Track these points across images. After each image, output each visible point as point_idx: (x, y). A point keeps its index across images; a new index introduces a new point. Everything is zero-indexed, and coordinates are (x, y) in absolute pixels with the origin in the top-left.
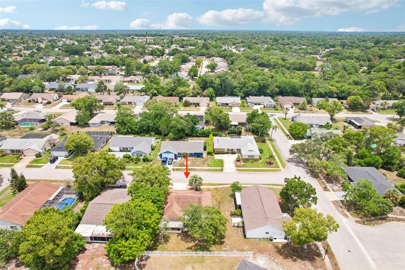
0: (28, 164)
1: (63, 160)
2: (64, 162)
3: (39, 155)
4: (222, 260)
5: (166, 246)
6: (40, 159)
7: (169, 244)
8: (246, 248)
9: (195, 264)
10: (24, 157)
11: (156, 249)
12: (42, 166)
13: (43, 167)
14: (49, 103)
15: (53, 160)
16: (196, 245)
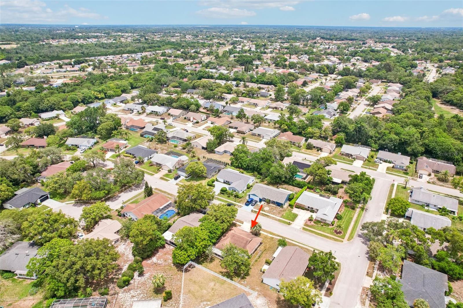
0: (162, 176)
1: (183, 179)
2: (183, 181)
3: (170, 171)
4: (235, 288)
5: (208, 264)
6: (170, 175)
7: (211, 264)
8: (257, 289)
9: (217, 283)
10: (161, 170)
11: (202, 264)
12: (169, 180)
13: (169, 182)
14: (197, 122)
15: (176, 178)
16: (227, 272)
